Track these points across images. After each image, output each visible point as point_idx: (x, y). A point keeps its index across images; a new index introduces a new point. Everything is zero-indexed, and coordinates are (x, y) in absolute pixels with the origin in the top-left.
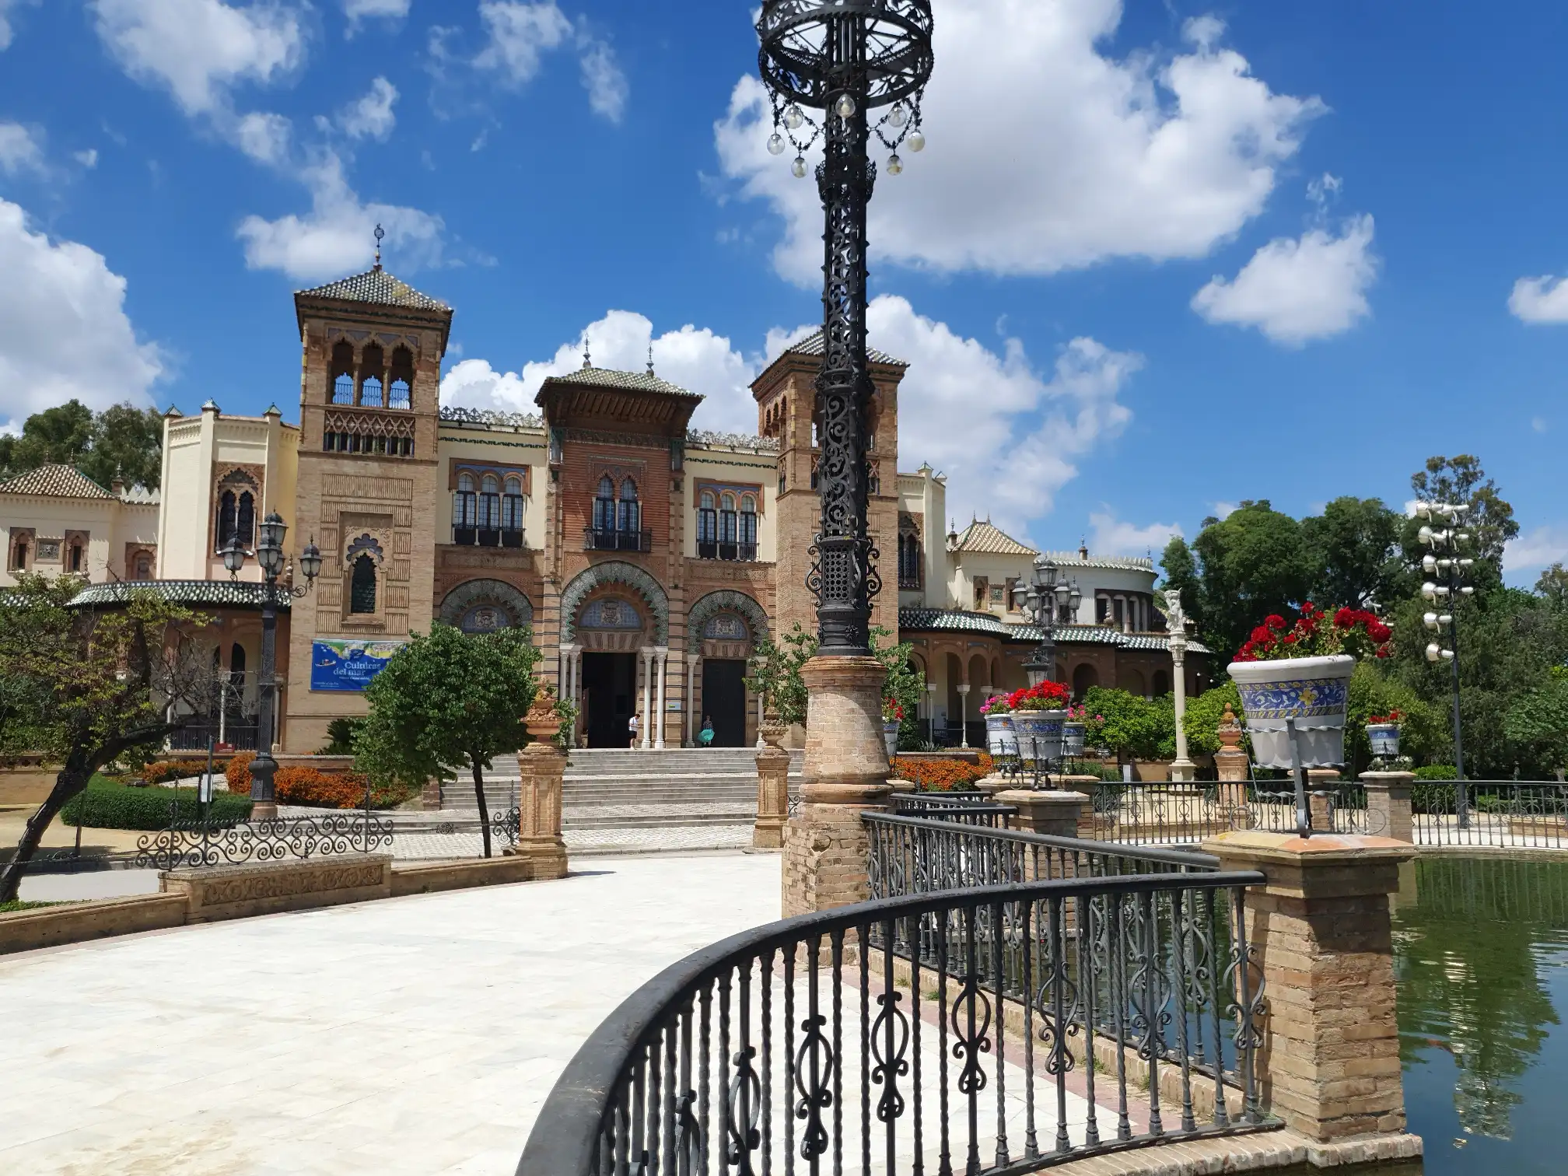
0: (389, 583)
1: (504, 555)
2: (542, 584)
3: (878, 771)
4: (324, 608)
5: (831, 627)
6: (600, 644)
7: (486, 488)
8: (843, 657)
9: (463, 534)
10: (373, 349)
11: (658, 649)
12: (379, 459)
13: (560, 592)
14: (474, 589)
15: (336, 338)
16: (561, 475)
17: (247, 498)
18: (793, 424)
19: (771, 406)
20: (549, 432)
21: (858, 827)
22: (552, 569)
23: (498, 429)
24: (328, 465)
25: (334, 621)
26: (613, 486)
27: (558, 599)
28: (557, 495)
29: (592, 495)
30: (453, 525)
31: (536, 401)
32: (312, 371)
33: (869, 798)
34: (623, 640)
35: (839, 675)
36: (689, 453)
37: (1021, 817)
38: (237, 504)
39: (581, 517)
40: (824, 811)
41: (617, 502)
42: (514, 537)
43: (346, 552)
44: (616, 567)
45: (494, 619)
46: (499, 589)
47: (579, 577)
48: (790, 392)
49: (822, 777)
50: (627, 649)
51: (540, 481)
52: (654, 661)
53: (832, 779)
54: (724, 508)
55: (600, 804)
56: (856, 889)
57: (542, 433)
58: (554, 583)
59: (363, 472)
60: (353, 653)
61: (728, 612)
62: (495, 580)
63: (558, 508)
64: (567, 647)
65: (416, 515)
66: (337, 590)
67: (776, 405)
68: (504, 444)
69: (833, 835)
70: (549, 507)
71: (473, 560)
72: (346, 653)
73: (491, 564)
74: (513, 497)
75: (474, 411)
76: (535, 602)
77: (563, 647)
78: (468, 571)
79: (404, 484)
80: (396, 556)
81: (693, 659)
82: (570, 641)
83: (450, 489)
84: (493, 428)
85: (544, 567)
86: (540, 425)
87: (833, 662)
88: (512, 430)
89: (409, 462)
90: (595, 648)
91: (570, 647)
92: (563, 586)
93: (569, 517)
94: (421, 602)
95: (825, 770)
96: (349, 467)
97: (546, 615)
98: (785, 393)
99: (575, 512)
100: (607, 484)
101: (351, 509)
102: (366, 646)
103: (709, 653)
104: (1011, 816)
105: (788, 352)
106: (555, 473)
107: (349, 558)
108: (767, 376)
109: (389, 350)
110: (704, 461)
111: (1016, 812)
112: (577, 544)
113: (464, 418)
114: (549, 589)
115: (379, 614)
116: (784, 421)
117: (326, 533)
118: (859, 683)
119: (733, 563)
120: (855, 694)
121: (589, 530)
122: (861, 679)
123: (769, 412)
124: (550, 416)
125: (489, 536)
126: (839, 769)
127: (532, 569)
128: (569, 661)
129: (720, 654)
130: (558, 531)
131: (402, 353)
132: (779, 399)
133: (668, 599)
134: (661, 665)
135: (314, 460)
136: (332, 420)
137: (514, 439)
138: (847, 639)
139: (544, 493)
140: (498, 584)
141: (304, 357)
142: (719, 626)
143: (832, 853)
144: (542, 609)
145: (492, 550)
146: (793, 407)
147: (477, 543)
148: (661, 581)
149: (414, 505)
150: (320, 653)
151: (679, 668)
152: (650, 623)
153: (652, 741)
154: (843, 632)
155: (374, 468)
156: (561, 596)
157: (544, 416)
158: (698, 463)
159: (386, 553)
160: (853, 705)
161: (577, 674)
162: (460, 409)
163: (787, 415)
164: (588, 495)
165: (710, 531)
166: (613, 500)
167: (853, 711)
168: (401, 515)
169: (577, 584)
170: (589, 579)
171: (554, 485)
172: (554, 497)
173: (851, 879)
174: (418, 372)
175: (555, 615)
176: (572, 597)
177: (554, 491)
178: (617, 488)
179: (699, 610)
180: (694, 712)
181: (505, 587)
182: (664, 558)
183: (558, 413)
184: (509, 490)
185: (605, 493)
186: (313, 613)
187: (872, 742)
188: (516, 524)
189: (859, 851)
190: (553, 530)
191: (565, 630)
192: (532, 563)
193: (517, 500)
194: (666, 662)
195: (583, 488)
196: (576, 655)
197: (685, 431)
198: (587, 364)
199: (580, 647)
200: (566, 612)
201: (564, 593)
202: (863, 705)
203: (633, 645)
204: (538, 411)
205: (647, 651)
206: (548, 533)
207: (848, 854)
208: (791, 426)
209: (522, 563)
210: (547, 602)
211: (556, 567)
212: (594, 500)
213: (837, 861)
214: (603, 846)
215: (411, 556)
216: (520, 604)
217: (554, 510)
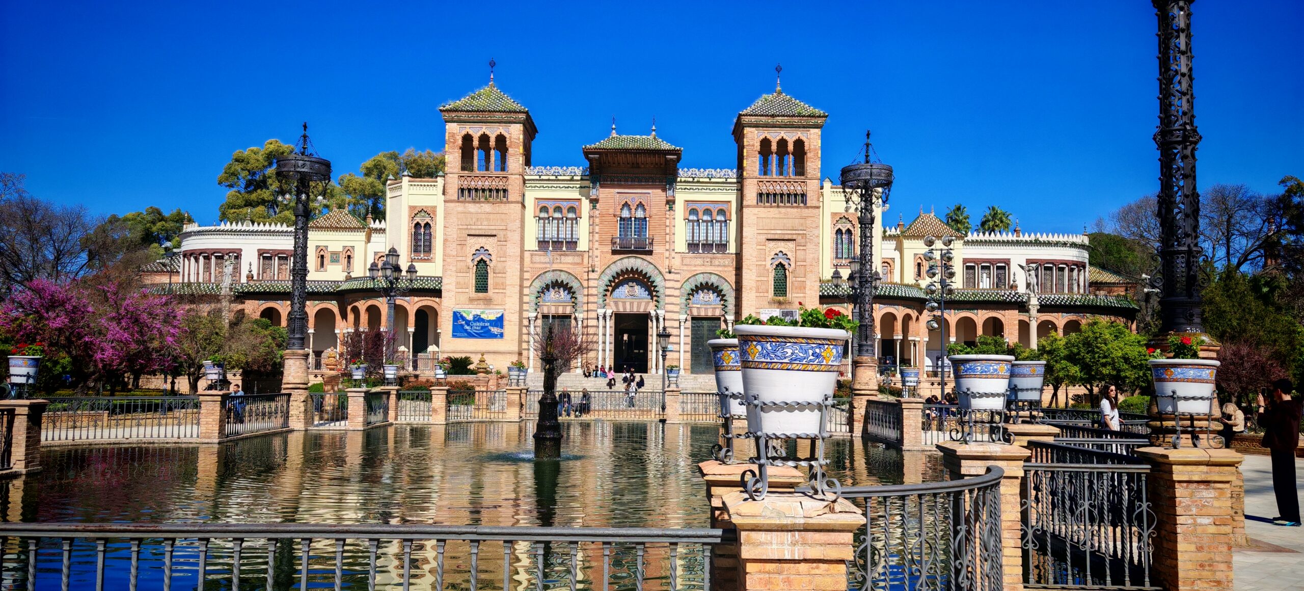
0: (496, 275)
1: (567, 255)
2: (588, 272)
4: (460, 290)
6: (625, 308)
7: (556, 215)
9: (543, 244)
10: (484, 139)
11: (659, 311)
13: (597, 277)
14: (549, 276)
15: (464, 132)
16: (598, 204)
17: (427, 225)
18: (745, 162)
20: (591, 178)
23: (562, 178)
24: (460, 207)
25: (463, 298)
29: (618, 216)
30: (537, 238)
32: (451, 153)
34: (639, 305)
36: (679, 185)
38: (422, 230)
41: (633, 219)
42: (572, 244)
43: (471, 257)
44: (632, 260)
45: (561, 294)
46: (563, 277)
47: (608, 267)
48: (744, 141)
50: (642, 310)
51: (586, 209)
52: (657, 319)
54: (705, 219)
57: (588, 178)
58: (594, 271)
59: (479, 211)
60: (475, 316)
61: (707, 287)
62: (561, 271)
63: (596, 225)
65: (509, 235)
66: (468, 280)
68: (566, 187)
70: (590, 225)
71: (547, 259)
72: (471, 317)
73: (559, 261)
74: (572, 219)
76: (585, 284)
77: (599, 311)
79: (503, 216)
80: (499, 259)
81: (684, 317)
82: (604, 307)
83: (534, 217)
84: (559, 178)
88: (570, 178)
89: (505, 203)
90: (621, 310)
91: (604, 310)
92: (600, 273)
93: (603, 230)
94: (513, 286)
96: (472, 208)
97: (589, 291)
100: (627, 208)
101: (473, 232)
102: (482, 312)
103: (695, 313)
106: (594, 204)
107: (473, 260)
109: (493, 139)
110: (690, 189)
112: (607, 247)
114: (591, 275)
115: (491, 293)
117: (460, 247)
125: (558, 244)
128: (605, 319)
129: (703, 314)
130: (597, 240)
131: (500, 138)
133: (665, 280)
134: (661, 321)
135: (453, 205)
136: (462, 181)
137: (571, 184)
139: (587, 216)
140: (562, 273)
142: (701, 296)
144: (588, 288)
145: (559, 252)
146: (745, 150)
147: (551, 248)
148: (660, 268)
149: (509, 229)
150: (457, 316)
151: (673, 323)
152: (654, 295)
153: (657, 370)
155: (487, 207)
156: (598, 280)
158: (686, 190)
159: (494, 257)
164: (615, 216)
165: (696, 235)
166: (630, 218)
168: (501, 234)
170: (615, 268)
171: (593, 211)
172: (594, 219)
174: (510, 149)
175: (595, 291)
177: (593, 215)
178: (633, 210)
179: (687, 286)
181: (567, 275)
182: (662, 254)
183: (594, 167)
184: (570, 215)
185: (626, 214)
186: (453, 293)
188: (574, 237)
190: (592, 238)
191: (600, 300)
193: (575, 221)
194: (664, 320)
195: (611, 211)
196: (609, 315)
199: (611, 310)
200: (601, 289)
201: (600, 277)
203: (645, 310)
205: (653, 313)
206: (589, 241)
209: (577, 259)
210: (591, 283)
211: (595, 262)
212: (619, 219)
215: (507, 259)
216: (575, 285)
217: (593, 227)
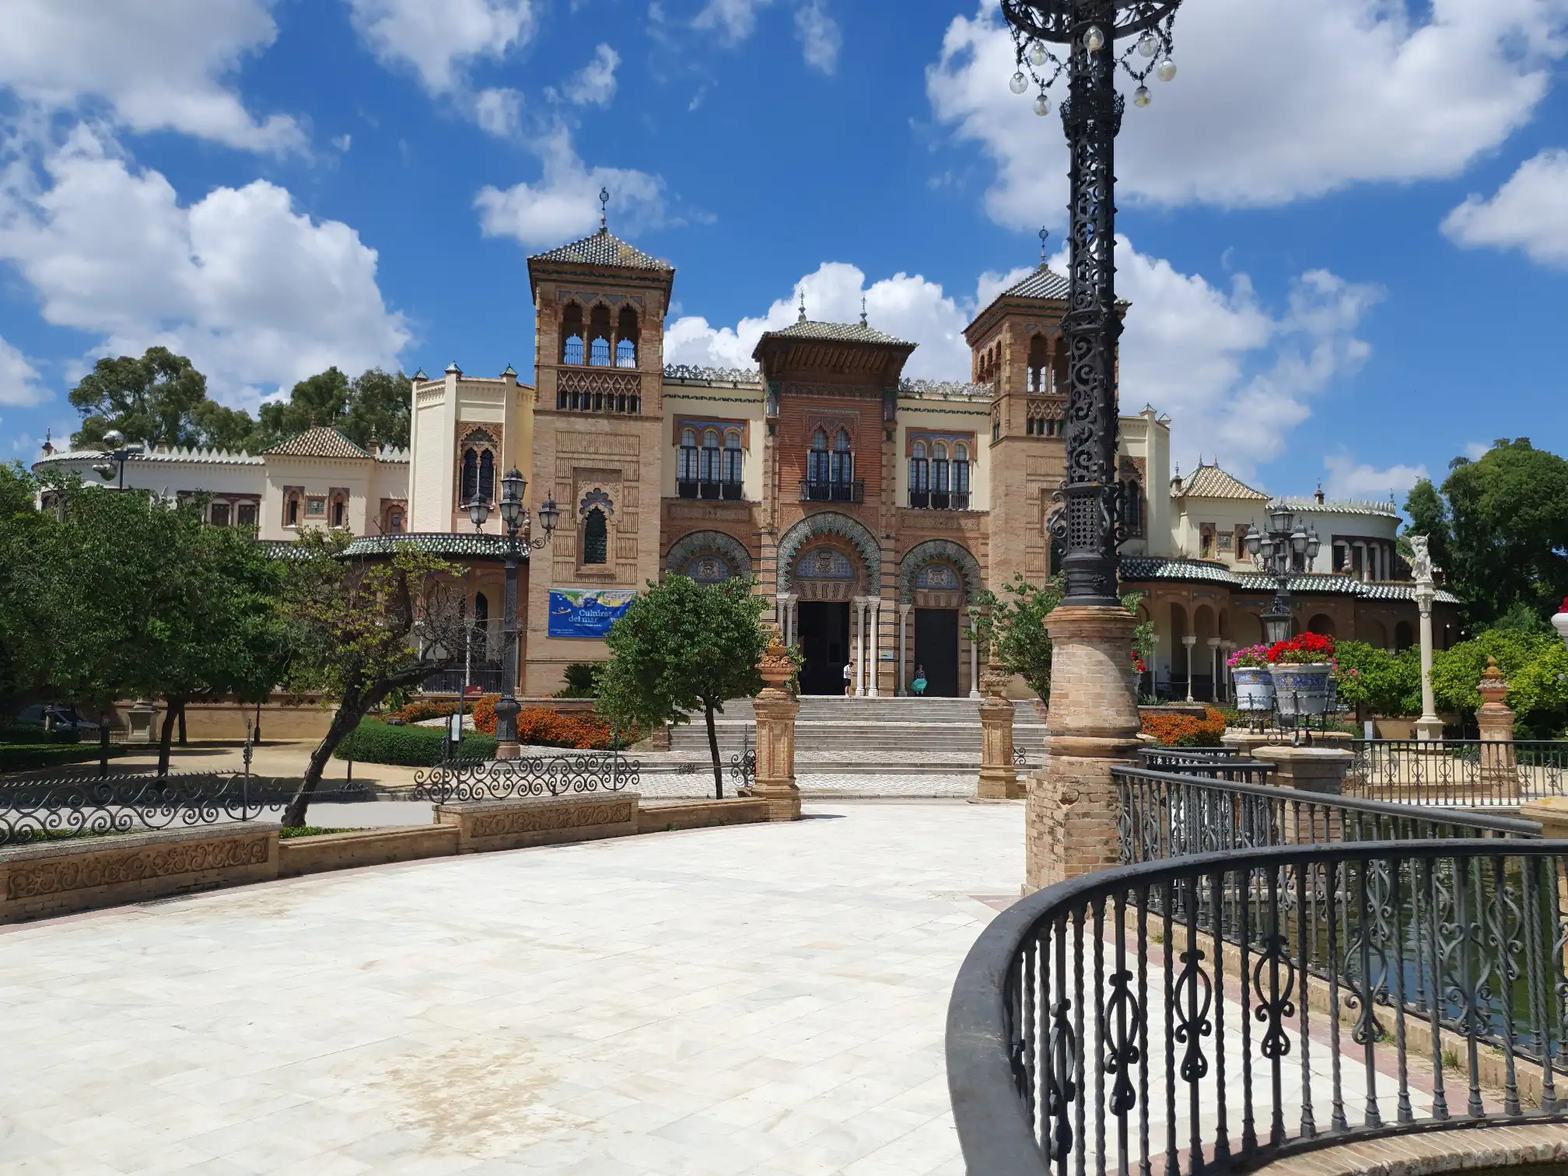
0: (619, 535)
1: (724, 507)
2: (760, 535)
3: (1130, 725)
4: (560, 559)
5: (1077, 577)
6: (815, 594)
7: (707, 443)
8: (1090, 607)
9: (687, 488)
10: (601, 310)
11: (871, 598)
12: (609, 417)
13: (777, 543)
14: (698, 540)
15: (566, 301)
16: (777, 428)
17: (487, 456)
18: (1008, 369)
19: (985, 352)
20: (766, 386)
21: (1108, 781)
22: (769, 520)
23: (718, 385)
24: (561, 423)
25: (568, 572)
26: (827, 438)
27: (775, 550)
28: (774, 448)
29: (807, 447)
30: (677, 479)
31: (754, 356)
32: (545, 332)
33: (1118, 752)
34: (836, 591)
35: (1086, 626)
36: (901, 403)
37: (1280, 774)
38: (479, 460)
39: (797, 469)
40: (1071, 764)
41: (831, 453)
42: (734, 489)
43: (579, 506)
44: (830, 518)
45: (715, 569)
46: (720, 541)
47: (794, 527)
48: (1005, 337)
49: (1069, 730)
50: (840, 598)
51: (758, 434)
52: (867, 611)
53: (1079, 732)
54: (936, 457)
55: (818, 749)
56: (1107, 843)
57: (759, 387)
58: (771, 534)
59: (594, 429)
60: (587, 602)
61: (940, 562)
62: (716, 532)
63: (774, 461)
64: (783, 596)
65: (643, 471)
66: (571, 542)
67: (991, 351)
68: (724, 400)
69: (1082, 789)
70: (766, 460)
71: (696, 512)
72: (581, 601)
73: (712, 516)
74: (732, 451)
75: (696, 367)
76: (753, 553)
77: (779, 596)
78: (689, 523)
79: (632, 440)
80: (625, 509)
81: (905, 608)
82: (787, 590)
83: (673, 445)
84: (714, 385)
85: (762, 518)
86: (757, 379)
87: (1080, 613)
88: (731, 386)
89: (636, 419)
90: (809, 597)
91: (786, 596)
92: (780, 536)
93: (785, 469)
94: (649, 553)
95: (1071, 722)
96: (581, 424)
97: (763, 565)
98: (999, 337)
99: (792, 465)
100: (821, 436)
101: (582, 464)
102: (599, 595)
103: (921, 602)
104: (1269, 773)
105: (1003, 295)
106: (772, 426)
107: (582, 511)
108: (981, 321)
109: (615, 310)
110: (916, 410)
111: (1275, 769)
112: (792, 496)
113: (686, 375)
114: (766, 540)
115: (611, 563)
116: (998, 366)
117: (560, 488)
118: (1108, 634)
119: (944, 513)
120: (1106, 646)
121: (804, 481)
122: (1110, 631)
123: (983, 357)
124: (768, 371)
125: (710, 490)
126: (1085, 722)
127: (751, 521)
128: (785, 609)
129: (932, 604)
130: (776, 485)
131: (628, 312)
132: (993, 344)
133: (881, 550)
134: (873, 614)
135: (548, 418)
136: (564, 379)
137: (734, 395)
138: (1095, 589)
139: (761, 446)
140: (719, 536)
141: (536, 319)
142: (931, 576)
143: (1082, 806)
144: (760, 559)
145: (714, 502)
146: (1008, 351)
147: (699, 496)
148: (873, 531)
149: (641, 460)
150: (556, 601)
151: (891, 617)
152: (862, 572)
153: (866, 690)
154: (1090, 581)
155: (604, 425)
156: (778, 547)
157: (761, 371)
158: (910, 412)
159: (616, 507)
160: (1102, 657)
161: (793, 622)
162: (683, 367)
163: (1002, 360)
164: (803, 447)
165: (923, 479)
166: (827, 452)
167: (1101, 663)
168: (629, 470)
169: (793, 535)
170: (804, 530)
171: (771, 438)
172: (771, 450)
173: (1101, 833)
174: (643, 332)
175: (772, 565)
176: (788, 546)
177: (770, 444)
178: (831, 440)
179: (911, 559)
180: (906, 662)
181: (726, 538)
182: (877, 508)
183: (775, 370)
184: (729, 444)
185: (819, 445)
186: (550, 564)
187: (1122, 695)
188: (735, 478)
189: (1109, 805)
190: (770, 482)
191: (781, 581)
192: (751, 514)
193: (736, 454)
194: (878, 611)
195: (797, 440)
196: (792, 604)
197: (898, 381)
198: (802, 317)
199: (796, 596)
200: (782, 563)
201: (781, 542)
202: (1112, 657)
203: (845, 596)
204: (756, 366)
205: (860, 601)
206: (765, 485)
207: (1098, 808)
208: (1006, 372)
209: (743, 515)
210: (766, 552)
211: (773, 518)
212: (809, 452)
213: (1085, 815)
214: (823, 791)
215: (640, 510)
216: (739, 554)
217: (770, 463)
